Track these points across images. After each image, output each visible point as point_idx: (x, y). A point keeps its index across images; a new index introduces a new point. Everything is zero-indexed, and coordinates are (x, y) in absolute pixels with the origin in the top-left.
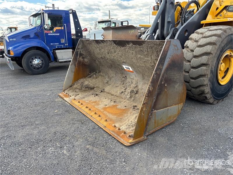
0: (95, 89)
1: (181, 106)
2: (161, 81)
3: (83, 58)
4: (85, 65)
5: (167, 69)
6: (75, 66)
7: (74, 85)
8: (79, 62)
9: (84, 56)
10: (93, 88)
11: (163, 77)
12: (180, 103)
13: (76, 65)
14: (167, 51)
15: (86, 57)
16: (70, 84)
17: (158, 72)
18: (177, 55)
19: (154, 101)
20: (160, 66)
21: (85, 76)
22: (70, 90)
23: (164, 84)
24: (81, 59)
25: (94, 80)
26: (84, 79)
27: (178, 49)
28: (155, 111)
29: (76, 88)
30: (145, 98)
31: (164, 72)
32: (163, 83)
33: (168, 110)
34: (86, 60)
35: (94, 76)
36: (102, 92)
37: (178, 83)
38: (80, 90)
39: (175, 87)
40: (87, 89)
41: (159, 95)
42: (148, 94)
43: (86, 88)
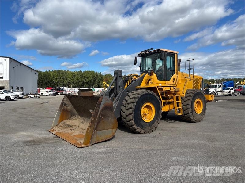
0: (73, 126)
1: (114, 130)
3: (67, 107)
4: (68, 111)
5: (102, 110)
7: (59, 124)
8: (64, 110)
9: (67, 105)
10: (72, 126)
11: (100, 113)
12: (114, 128)
13: (62, 111)
14: (101, 101)
15: (68, 106)
16: (57, 124)
17: (97, 111)
18: (108, 103)
19: (96, 126)
20: (98, 108)
22: (56, 127)
23: (102, 117)
24: (65, 107)
25: (73, 121)
26: (67, 120)
27: (108, 100)
28: (97, 131)
29: (60, 126)
30: (90, 124)
31: (101, 111)
32: (100, 117)
33: (105, 131)
34: (69, 108)
35: (74, 118)
36: (77, 128)
37: (110, 117)
38: (63, 127)
39: (109, 119)
40: (68, 127)
41: (98, 123)
42: (91, 121)
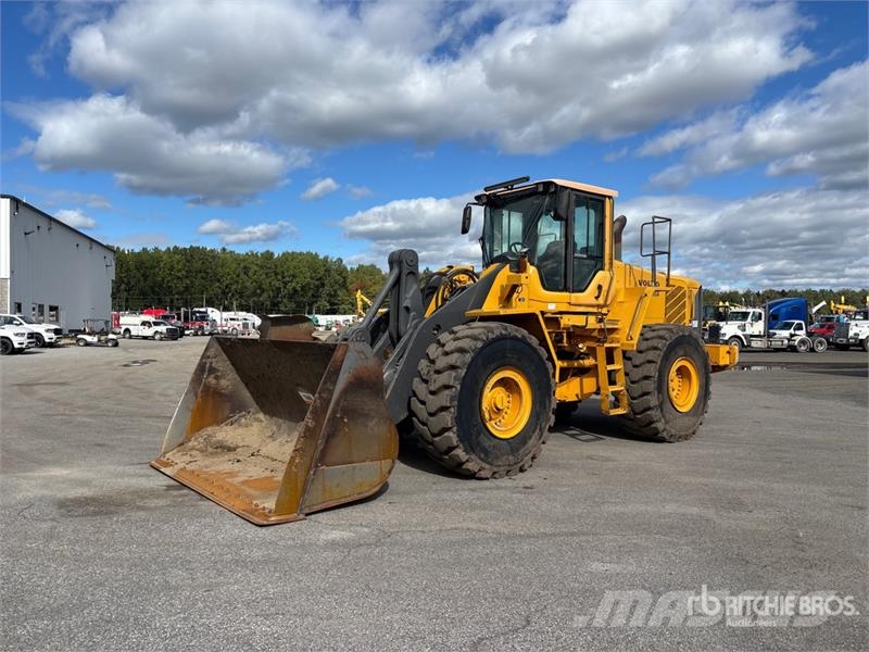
0: (238, 450)
1: (386, 464)
2: (334, 412)
3: (217, 378)
4: (221, 395)
5: (345, 392)
6: (196, 397)
7: (190, 441)
8: (207, 388)
9: (219, 374)
10: (234, 449)
11: (337, 404)
12: (384, 459)
13: (200, 394)
14: (343, 361)
15: (223, 376)
16: (181, 440)
17: (324, 396)
18: (366, 367)
19: (320, 448)
20: (329, 386)
21: (218, 422)
22: (179, 451)
23: (342, 418)
24: (212, 380)
25: (240, 431)
26: (216, 428)
27: (367, 358)
28: (324, 467)
29: (193, 449)
30: (299, 439)
32: (338, 415)
33: (354, 468)
34: (223, 382)
35: (243, 420)
36: (253, 455)
37: (374, 417)
38: (202, 451)
39: (367, 426)
40: (219, 450)
41: (330, 437)
42: (305, 432)
43: (217, 448)
